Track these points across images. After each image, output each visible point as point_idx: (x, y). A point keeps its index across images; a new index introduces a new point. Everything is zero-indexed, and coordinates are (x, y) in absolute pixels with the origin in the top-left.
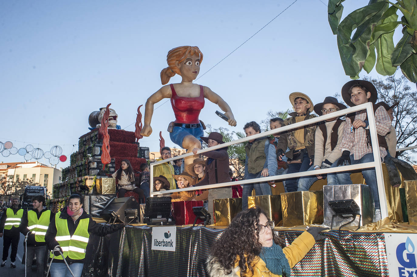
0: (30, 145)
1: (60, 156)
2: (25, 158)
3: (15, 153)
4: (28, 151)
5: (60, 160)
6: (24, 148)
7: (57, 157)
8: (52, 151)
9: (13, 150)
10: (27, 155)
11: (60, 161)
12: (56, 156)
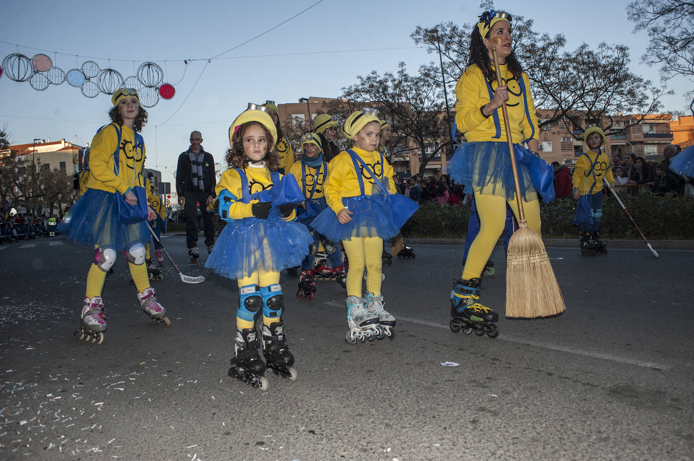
0: (90, 62)
1: (159, 86)
2: (85, 91)
3: (60, 82)
4: (88, 75)
5: (161, 94)
6: (78, 70)
7: (154, 88)
8: (140, 74)
9: (54, 75)
10: (87, 85)
11: (160, 96)
12: (151, 87)
